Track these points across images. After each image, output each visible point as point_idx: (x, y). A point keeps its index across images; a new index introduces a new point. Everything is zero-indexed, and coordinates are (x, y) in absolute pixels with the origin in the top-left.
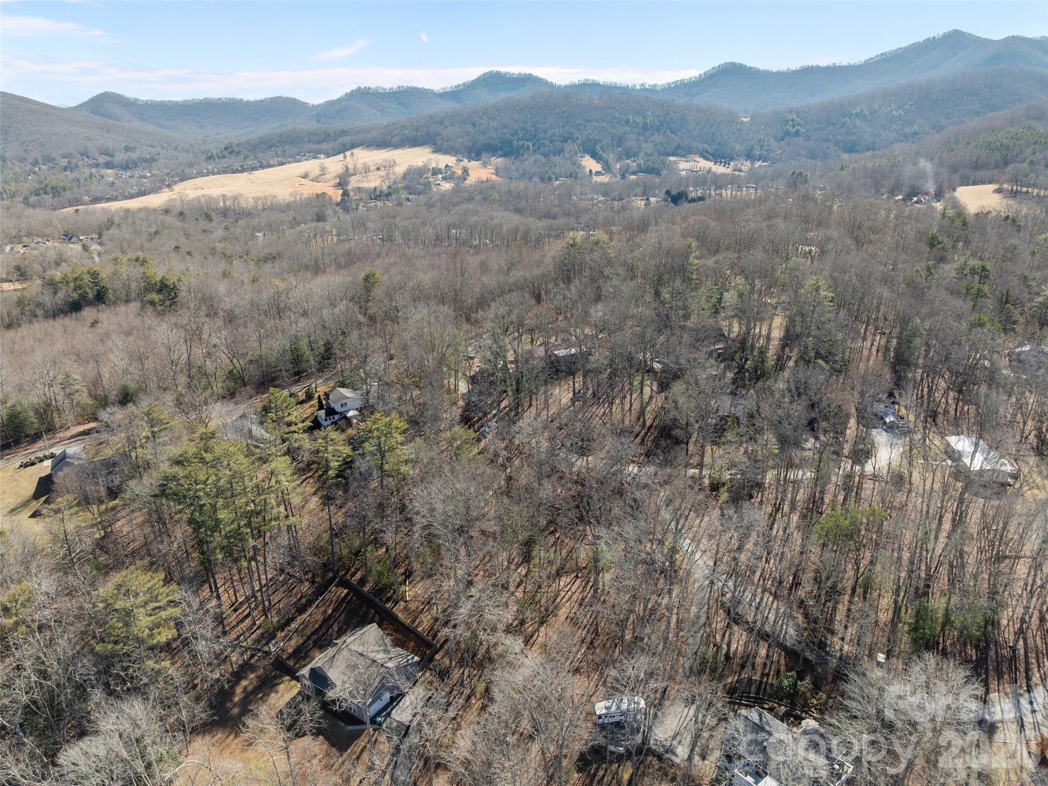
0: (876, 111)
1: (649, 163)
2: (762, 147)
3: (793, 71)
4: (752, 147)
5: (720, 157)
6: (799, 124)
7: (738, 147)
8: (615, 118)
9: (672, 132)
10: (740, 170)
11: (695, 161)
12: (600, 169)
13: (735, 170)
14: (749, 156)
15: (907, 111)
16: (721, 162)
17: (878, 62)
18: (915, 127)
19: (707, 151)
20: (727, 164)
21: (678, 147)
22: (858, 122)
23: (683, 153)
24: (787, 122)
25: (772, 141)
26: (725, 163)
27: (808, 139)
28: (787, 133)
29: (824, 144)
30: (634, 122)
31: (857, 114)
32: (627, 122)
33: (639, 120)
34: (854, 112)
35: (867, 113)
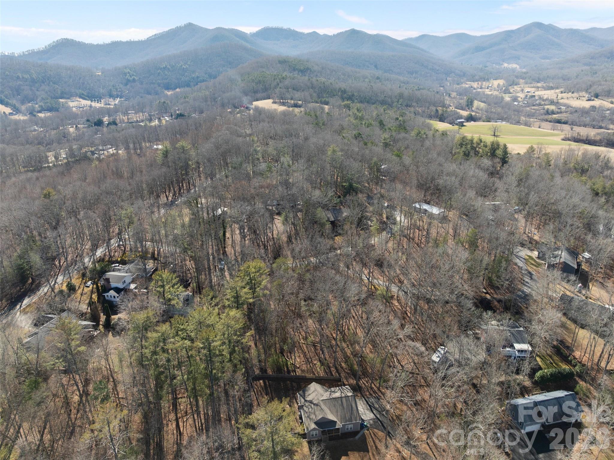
0: (173, 66)
1: (49, 104)
2: (117, 89)
3: (107, 44)
4: (111, 90)
5: (92, 97)
6: (133, 75)
7: (101, 91)
8: (7, 75)
9: (54, 83)
10: (109, 104)
11: (77, 101)
12: (11, 111)
13: (106, 105)
14: (111, 96)
15: (189, 66)
16: (95, 100)
17: (154, 39)
18: (197, 74)
19: (83, 94)
20: (99, 101)
21: (62, 93)
22: (166, 73)
23: (67, 96)
24: (125, 74)
25: (121, 86)
26: (98, 101)
27: (142, 83)
28: (128, 81)
29: (152, 86)
30: (23, 78)
31: (164, 68)
32: (18, 78)
33: (27, 76)
34: (162, 67)
35: (169, 67)
